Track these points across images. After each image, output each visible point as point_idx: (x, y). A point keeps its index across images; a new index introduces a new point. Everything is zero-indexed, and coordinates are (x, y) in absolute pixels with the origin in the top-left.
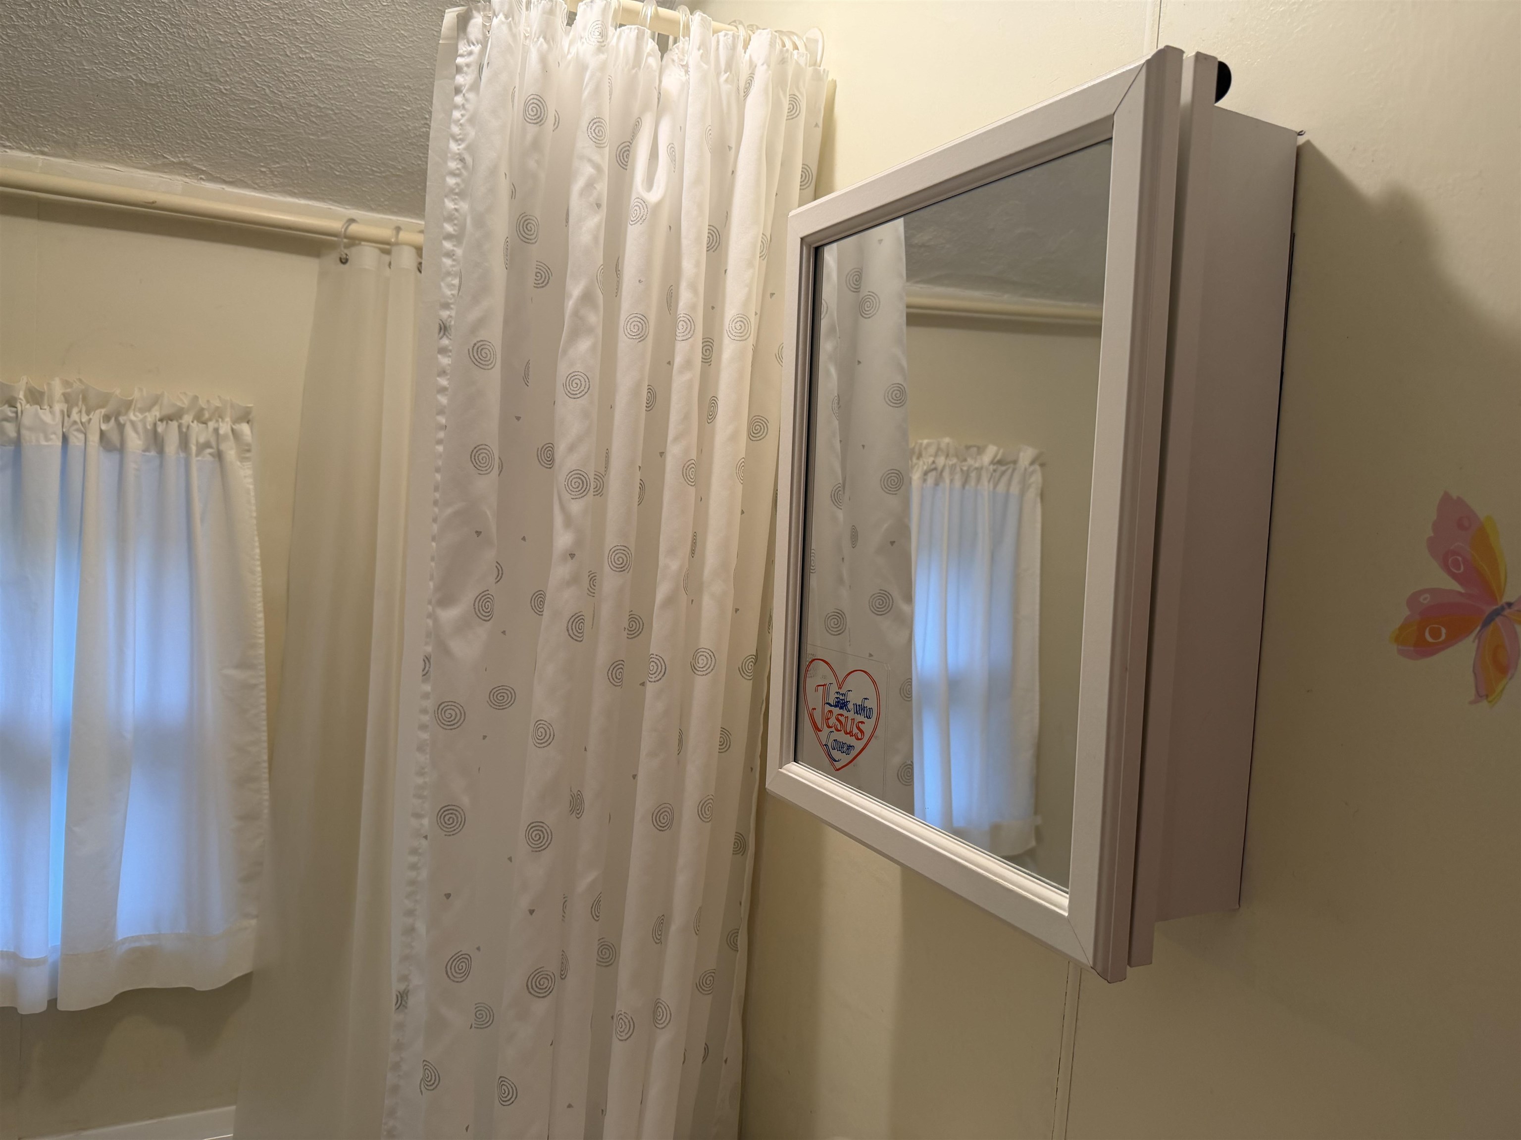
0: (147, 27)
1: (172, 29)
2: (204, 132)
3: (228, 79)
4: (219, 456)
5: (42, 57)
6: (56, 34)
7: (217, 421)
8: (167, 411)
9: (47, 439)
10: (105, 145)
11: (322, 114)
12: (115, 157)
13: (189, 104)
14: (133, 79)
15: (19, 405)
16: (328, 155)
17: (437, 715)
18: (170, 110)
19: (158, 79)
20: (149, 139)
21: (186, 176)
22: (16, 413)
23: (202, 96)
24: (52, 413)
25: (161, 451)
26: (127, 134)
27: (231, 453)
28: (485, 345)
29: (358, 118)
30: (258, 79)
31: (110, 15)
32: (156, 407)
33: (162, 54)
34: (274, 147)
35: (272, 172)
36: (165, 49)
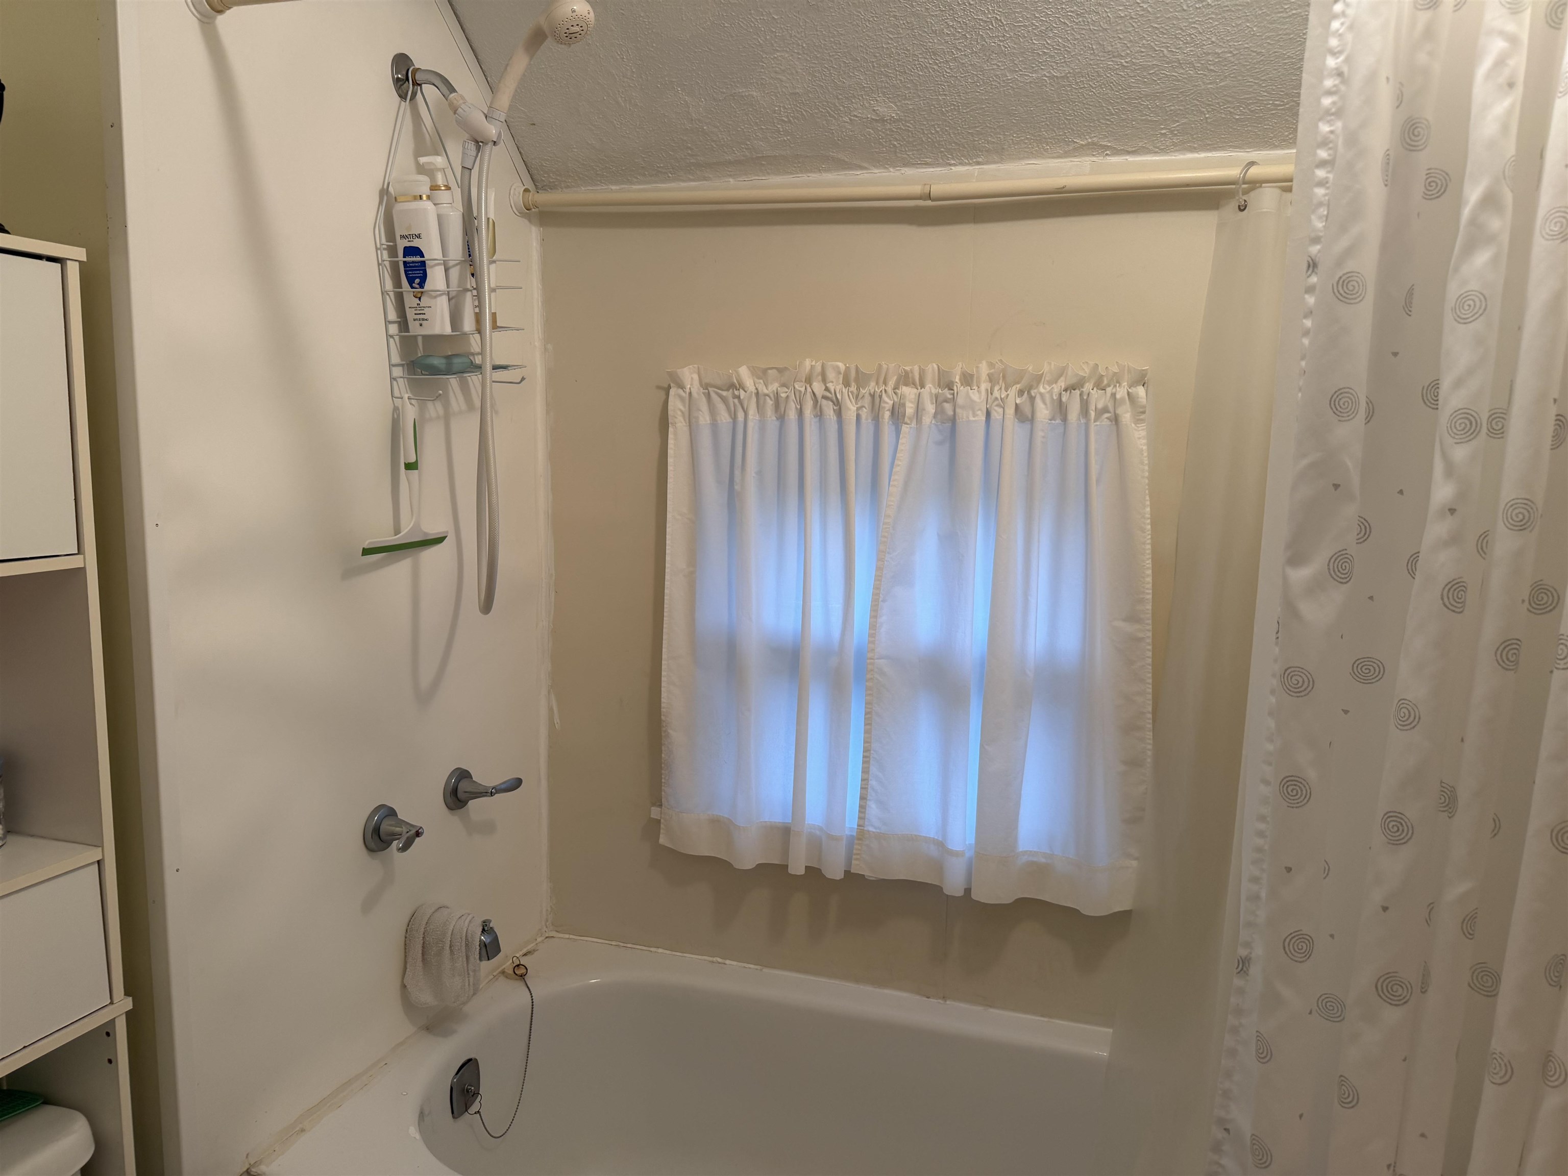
0: (1057, 25)
1: (1078, 19)
2: (1108, 109)
3: (1128, 52)
4: (1116, 420)
5: (976, 78)
6: (985, 55)
7: (1115, 386)
8: (1072, 381)
9: (975, 415)
10: (1026, 143)
11: (1220, 59)
12: (1034, 152)
13: (1094, 86)
14: (1046, 77)
15: (955, 388)
16: (1226, 101)
17: (1282, 680)
18: (1078, 96)
19: (1067, 69)
20: (1061, 128)
21: (1094, 155)
22: (953, 394)
23: (1106, 75)
24: (979, 392)
25: (1065, 419)
26: (1044, 128)
27: (1126, 416)
28: (1352, 276)
29: (1258, 54)
30: (1156, 43)
31: (1027, 24)
32: (1062, 378)
33: (1070, 46)
34: (1174, 106)
35: (1172, 132)
36: (1073, 40)
